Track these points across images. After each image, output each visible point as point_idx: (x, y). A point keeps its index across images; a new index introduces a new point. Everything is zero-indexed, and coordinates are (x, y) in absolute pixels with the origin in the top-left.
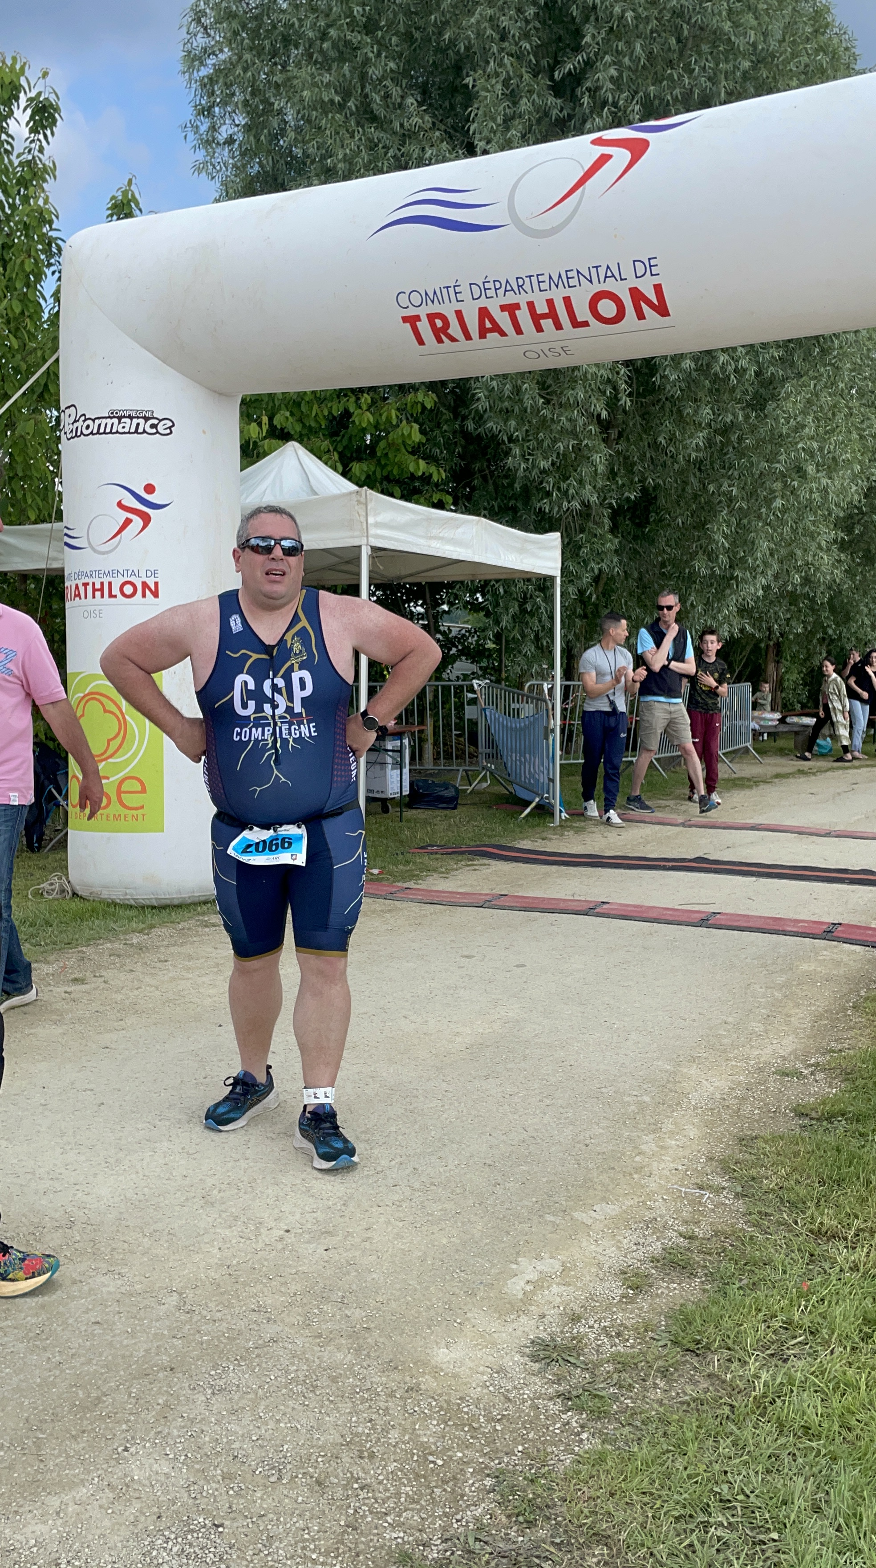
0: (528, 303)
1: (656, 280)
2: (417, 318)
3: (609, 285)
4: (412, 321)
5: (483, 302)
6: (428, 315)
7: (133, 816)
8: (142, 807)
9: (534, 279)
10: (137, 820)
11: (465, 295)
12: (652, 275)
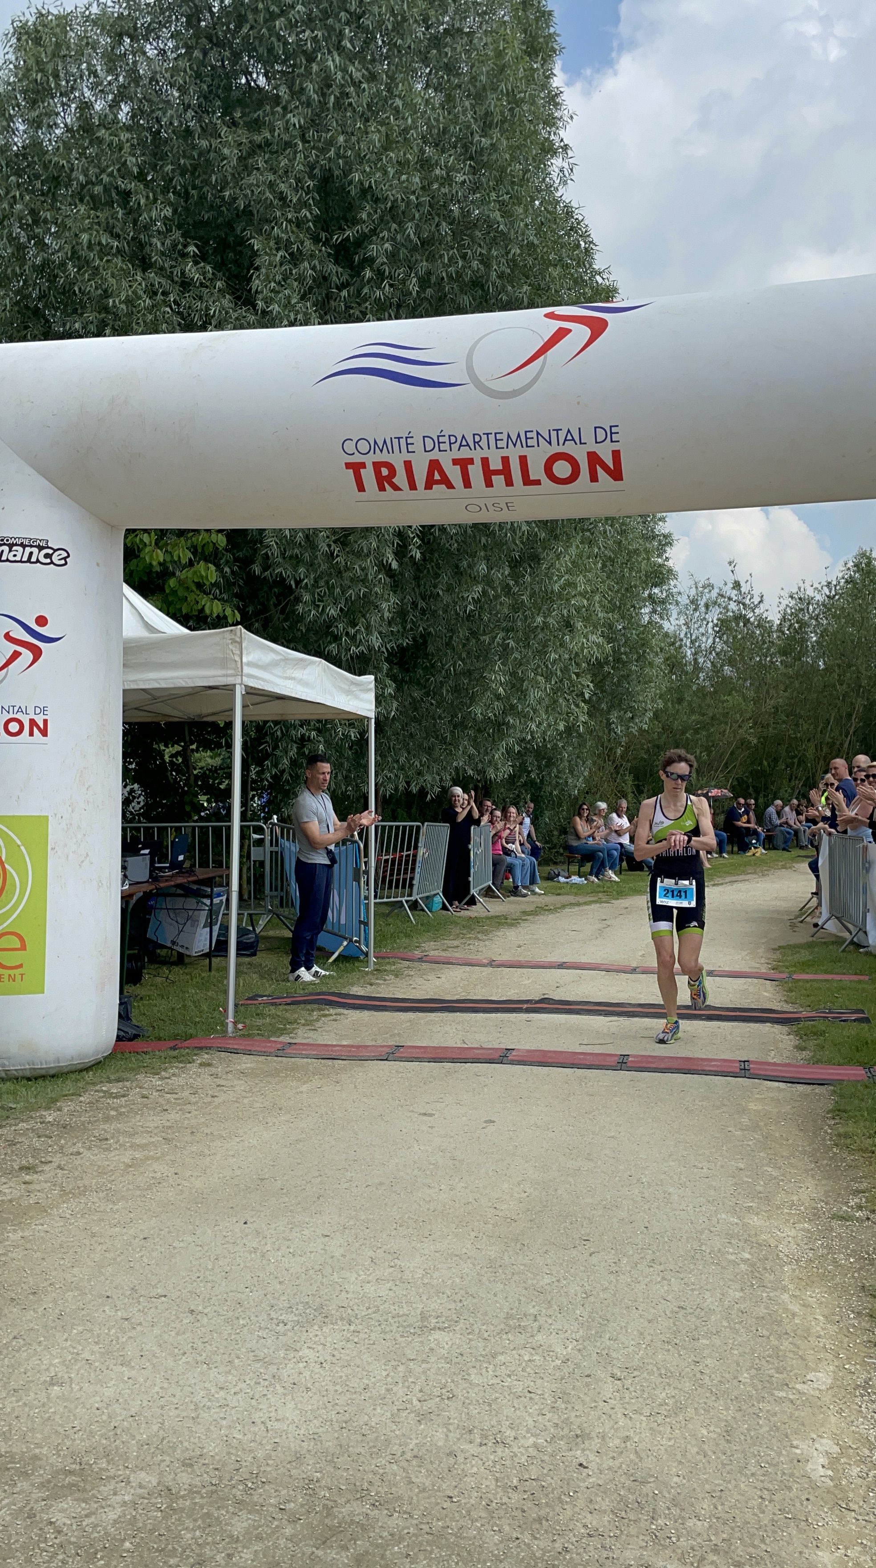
0: (482, 459)
1: (615, 446)
2: (363, 465)
3: (569, 448)
4: (356, 468)
5: (435, 455)
6: (374, 463)
7: (10, 975)
8: (21, 966)
9: (492, 438)
10: (14, 981)
11: (418, 446)
12: (612, 441)
